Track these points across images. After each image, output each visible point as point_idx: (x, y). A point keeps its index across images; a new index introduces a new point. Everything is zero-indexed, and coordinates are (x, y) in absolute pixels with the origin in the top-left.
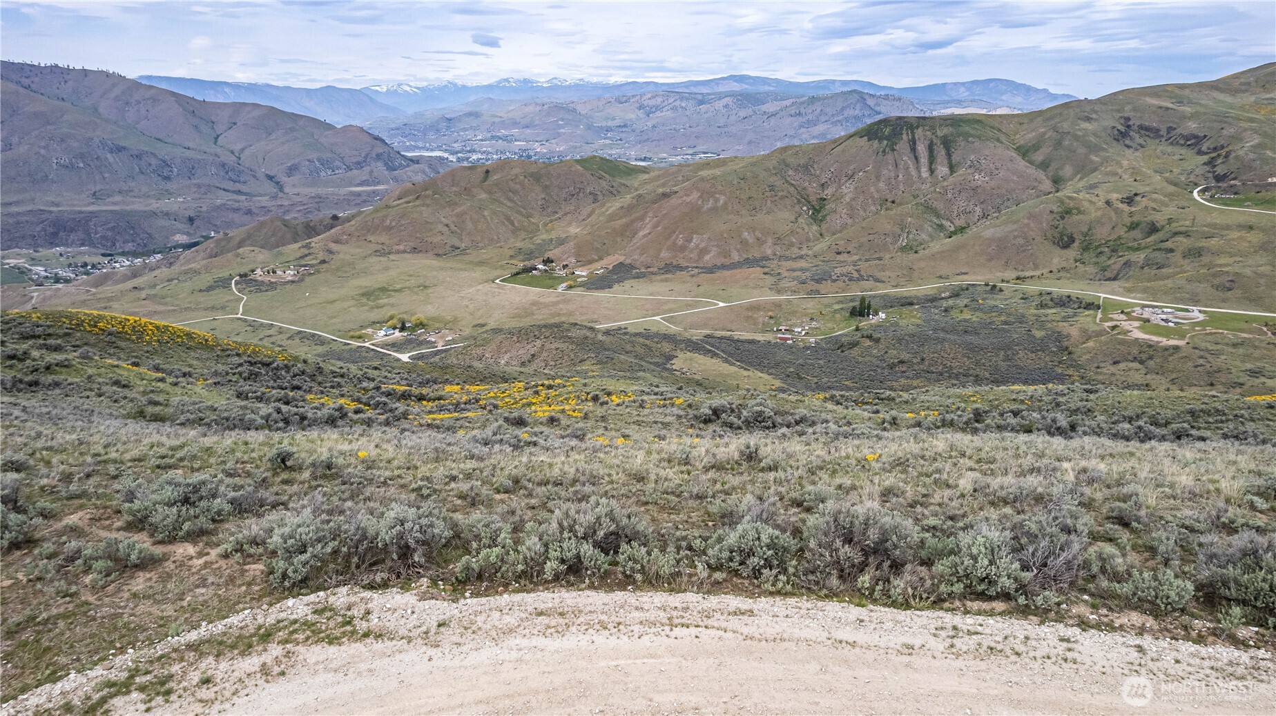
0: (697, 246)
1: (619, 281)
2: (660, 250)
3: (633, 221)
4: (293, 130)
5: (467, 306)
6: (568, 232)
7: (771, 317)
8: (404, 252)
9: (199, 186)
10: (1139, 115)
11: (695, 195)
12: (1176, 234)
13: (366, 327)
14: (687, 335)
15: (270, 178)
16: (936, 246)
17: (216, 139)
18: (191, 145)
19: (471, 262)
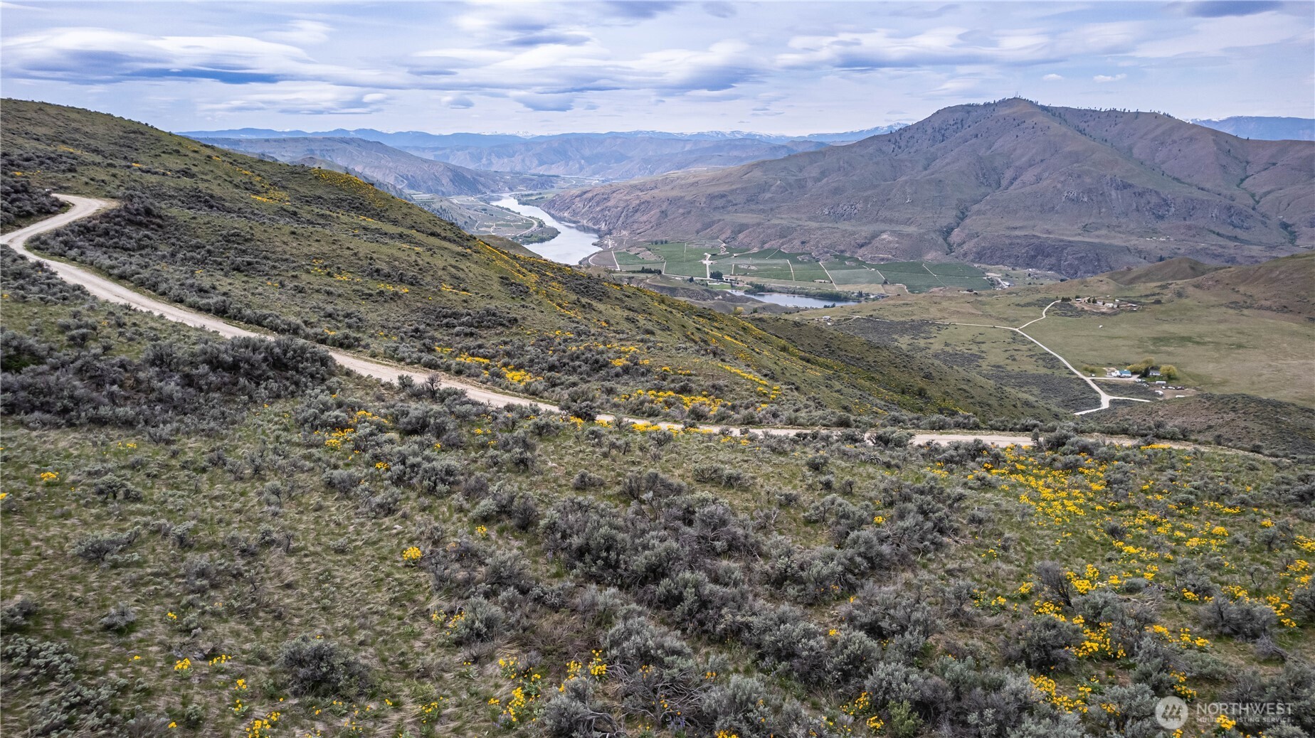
9: (1189, 228)
13: (1112, 365)
17: (1242, 180)
18: (1208, 186)
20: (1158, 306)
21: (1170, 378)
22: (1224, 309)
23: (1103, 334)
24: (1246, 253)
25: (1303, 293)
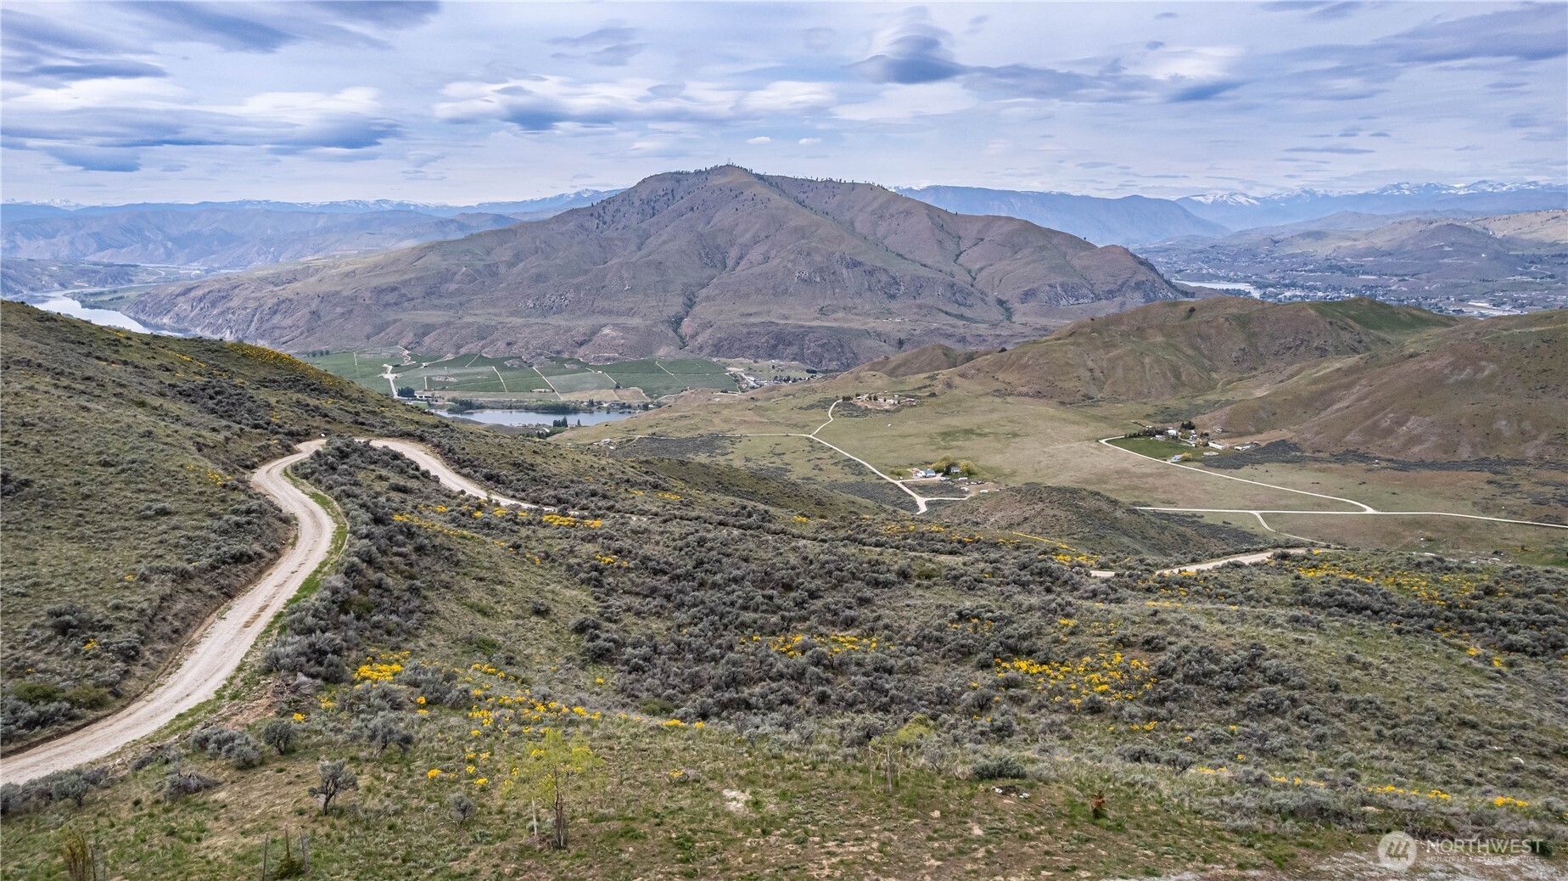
0: (1410, 431)
2: (1350, 430)
3: (1332, 389)
5: (1039, 462)
6: (1250, 395)
8: (1027, 395)
9: (921, 307)
13: (913, 466)
15: (1001, 303)
18: (928, 262)
19: (1092, 417)
20: (934, 399)
21: (969, 473)
22: (991, 398)
23: (894, 433)
24: (974, 332)
25: (1050, 378)
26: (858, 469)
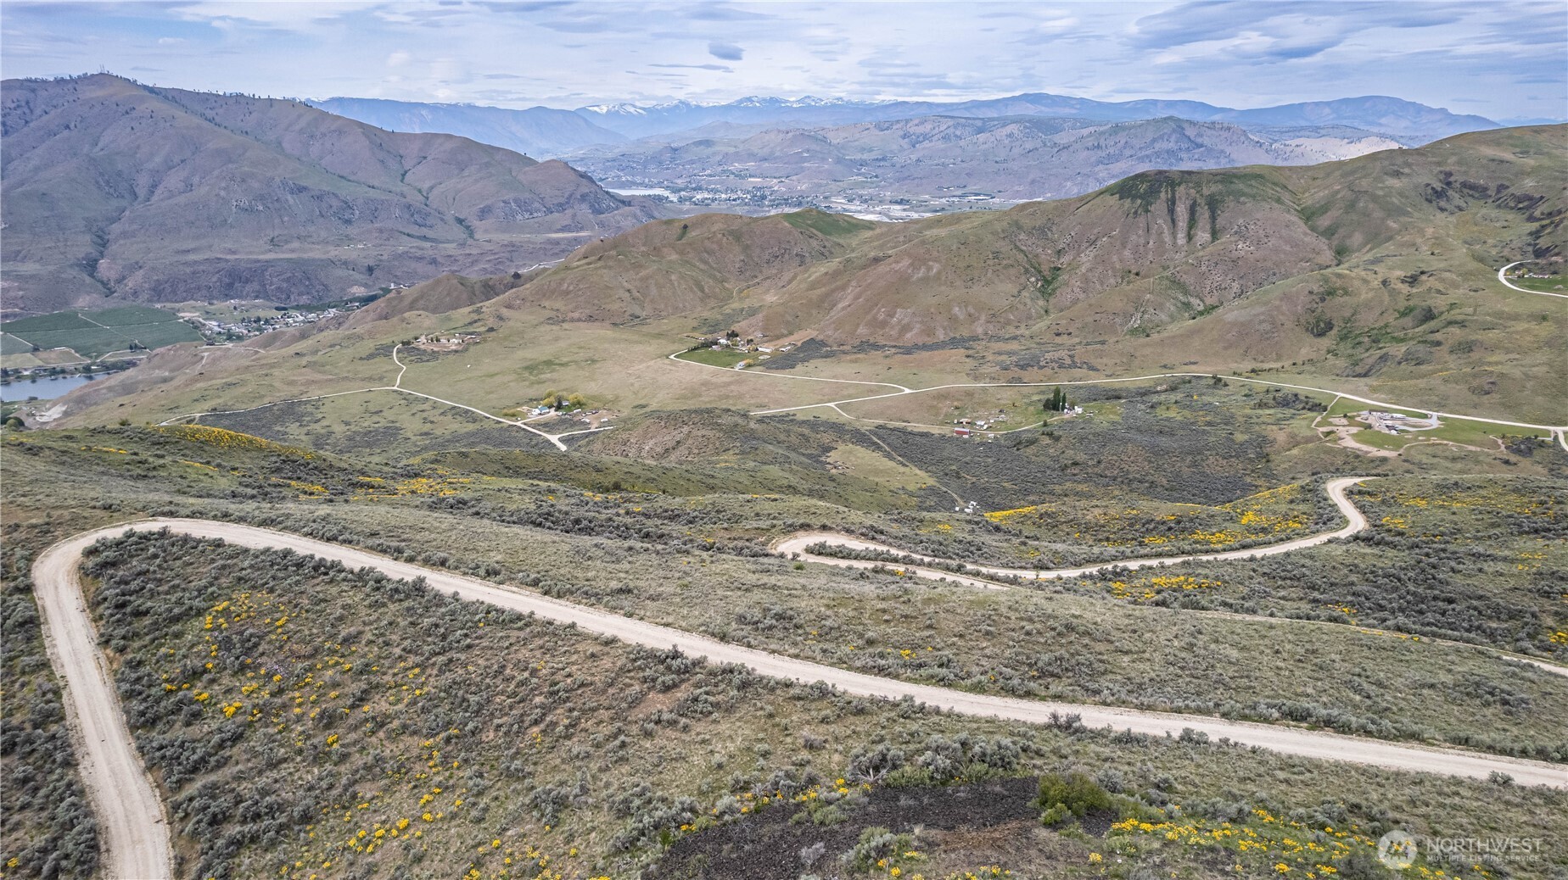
0: (900, 321)
1: (803, 361)
2: (858, 325)
3: (833, 291)
4: (487, 165)
5: (632, 385)
6: (763, 300)
7: (957, 408)
8: (579, 320)
9: (381, 231)
10: (1463, 169)
11: (906, 262)
12: (1450, 323)
13: (522, 405)
14: (857, 425)
15: (460, 221)
16: (1173, 329)
17: (403, 175)
18: (376, 184)
19: (648, 335)
23: (478, 374)
25: (596, 301)
26: (474, 419)
